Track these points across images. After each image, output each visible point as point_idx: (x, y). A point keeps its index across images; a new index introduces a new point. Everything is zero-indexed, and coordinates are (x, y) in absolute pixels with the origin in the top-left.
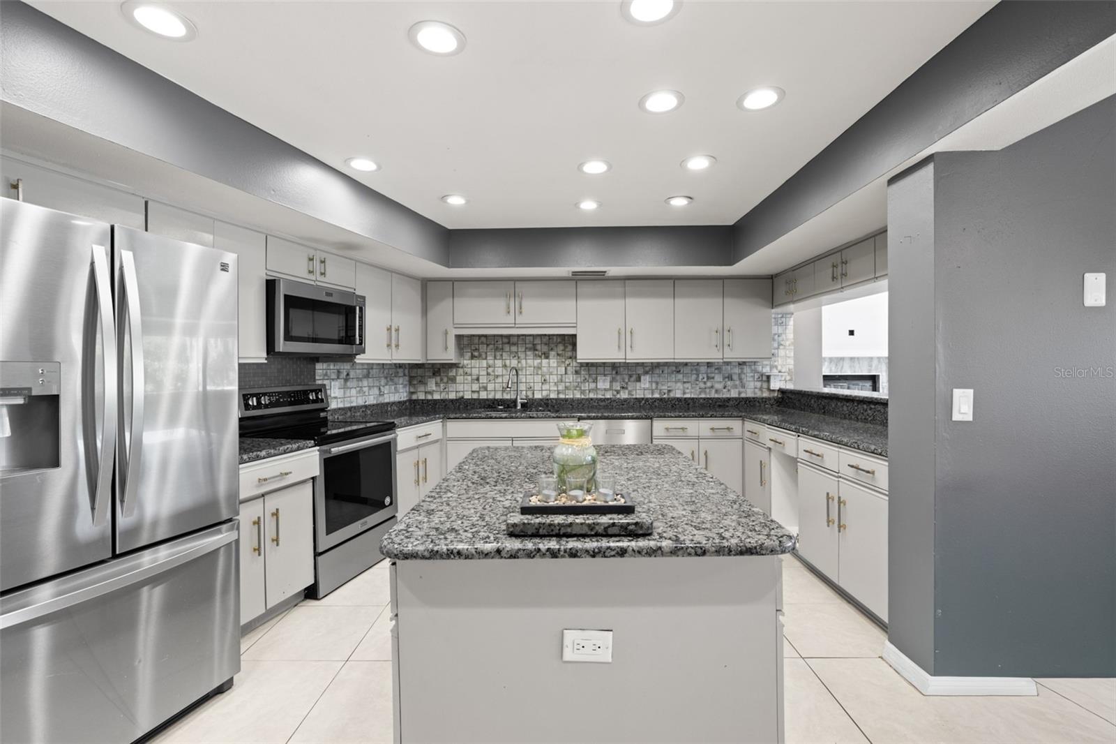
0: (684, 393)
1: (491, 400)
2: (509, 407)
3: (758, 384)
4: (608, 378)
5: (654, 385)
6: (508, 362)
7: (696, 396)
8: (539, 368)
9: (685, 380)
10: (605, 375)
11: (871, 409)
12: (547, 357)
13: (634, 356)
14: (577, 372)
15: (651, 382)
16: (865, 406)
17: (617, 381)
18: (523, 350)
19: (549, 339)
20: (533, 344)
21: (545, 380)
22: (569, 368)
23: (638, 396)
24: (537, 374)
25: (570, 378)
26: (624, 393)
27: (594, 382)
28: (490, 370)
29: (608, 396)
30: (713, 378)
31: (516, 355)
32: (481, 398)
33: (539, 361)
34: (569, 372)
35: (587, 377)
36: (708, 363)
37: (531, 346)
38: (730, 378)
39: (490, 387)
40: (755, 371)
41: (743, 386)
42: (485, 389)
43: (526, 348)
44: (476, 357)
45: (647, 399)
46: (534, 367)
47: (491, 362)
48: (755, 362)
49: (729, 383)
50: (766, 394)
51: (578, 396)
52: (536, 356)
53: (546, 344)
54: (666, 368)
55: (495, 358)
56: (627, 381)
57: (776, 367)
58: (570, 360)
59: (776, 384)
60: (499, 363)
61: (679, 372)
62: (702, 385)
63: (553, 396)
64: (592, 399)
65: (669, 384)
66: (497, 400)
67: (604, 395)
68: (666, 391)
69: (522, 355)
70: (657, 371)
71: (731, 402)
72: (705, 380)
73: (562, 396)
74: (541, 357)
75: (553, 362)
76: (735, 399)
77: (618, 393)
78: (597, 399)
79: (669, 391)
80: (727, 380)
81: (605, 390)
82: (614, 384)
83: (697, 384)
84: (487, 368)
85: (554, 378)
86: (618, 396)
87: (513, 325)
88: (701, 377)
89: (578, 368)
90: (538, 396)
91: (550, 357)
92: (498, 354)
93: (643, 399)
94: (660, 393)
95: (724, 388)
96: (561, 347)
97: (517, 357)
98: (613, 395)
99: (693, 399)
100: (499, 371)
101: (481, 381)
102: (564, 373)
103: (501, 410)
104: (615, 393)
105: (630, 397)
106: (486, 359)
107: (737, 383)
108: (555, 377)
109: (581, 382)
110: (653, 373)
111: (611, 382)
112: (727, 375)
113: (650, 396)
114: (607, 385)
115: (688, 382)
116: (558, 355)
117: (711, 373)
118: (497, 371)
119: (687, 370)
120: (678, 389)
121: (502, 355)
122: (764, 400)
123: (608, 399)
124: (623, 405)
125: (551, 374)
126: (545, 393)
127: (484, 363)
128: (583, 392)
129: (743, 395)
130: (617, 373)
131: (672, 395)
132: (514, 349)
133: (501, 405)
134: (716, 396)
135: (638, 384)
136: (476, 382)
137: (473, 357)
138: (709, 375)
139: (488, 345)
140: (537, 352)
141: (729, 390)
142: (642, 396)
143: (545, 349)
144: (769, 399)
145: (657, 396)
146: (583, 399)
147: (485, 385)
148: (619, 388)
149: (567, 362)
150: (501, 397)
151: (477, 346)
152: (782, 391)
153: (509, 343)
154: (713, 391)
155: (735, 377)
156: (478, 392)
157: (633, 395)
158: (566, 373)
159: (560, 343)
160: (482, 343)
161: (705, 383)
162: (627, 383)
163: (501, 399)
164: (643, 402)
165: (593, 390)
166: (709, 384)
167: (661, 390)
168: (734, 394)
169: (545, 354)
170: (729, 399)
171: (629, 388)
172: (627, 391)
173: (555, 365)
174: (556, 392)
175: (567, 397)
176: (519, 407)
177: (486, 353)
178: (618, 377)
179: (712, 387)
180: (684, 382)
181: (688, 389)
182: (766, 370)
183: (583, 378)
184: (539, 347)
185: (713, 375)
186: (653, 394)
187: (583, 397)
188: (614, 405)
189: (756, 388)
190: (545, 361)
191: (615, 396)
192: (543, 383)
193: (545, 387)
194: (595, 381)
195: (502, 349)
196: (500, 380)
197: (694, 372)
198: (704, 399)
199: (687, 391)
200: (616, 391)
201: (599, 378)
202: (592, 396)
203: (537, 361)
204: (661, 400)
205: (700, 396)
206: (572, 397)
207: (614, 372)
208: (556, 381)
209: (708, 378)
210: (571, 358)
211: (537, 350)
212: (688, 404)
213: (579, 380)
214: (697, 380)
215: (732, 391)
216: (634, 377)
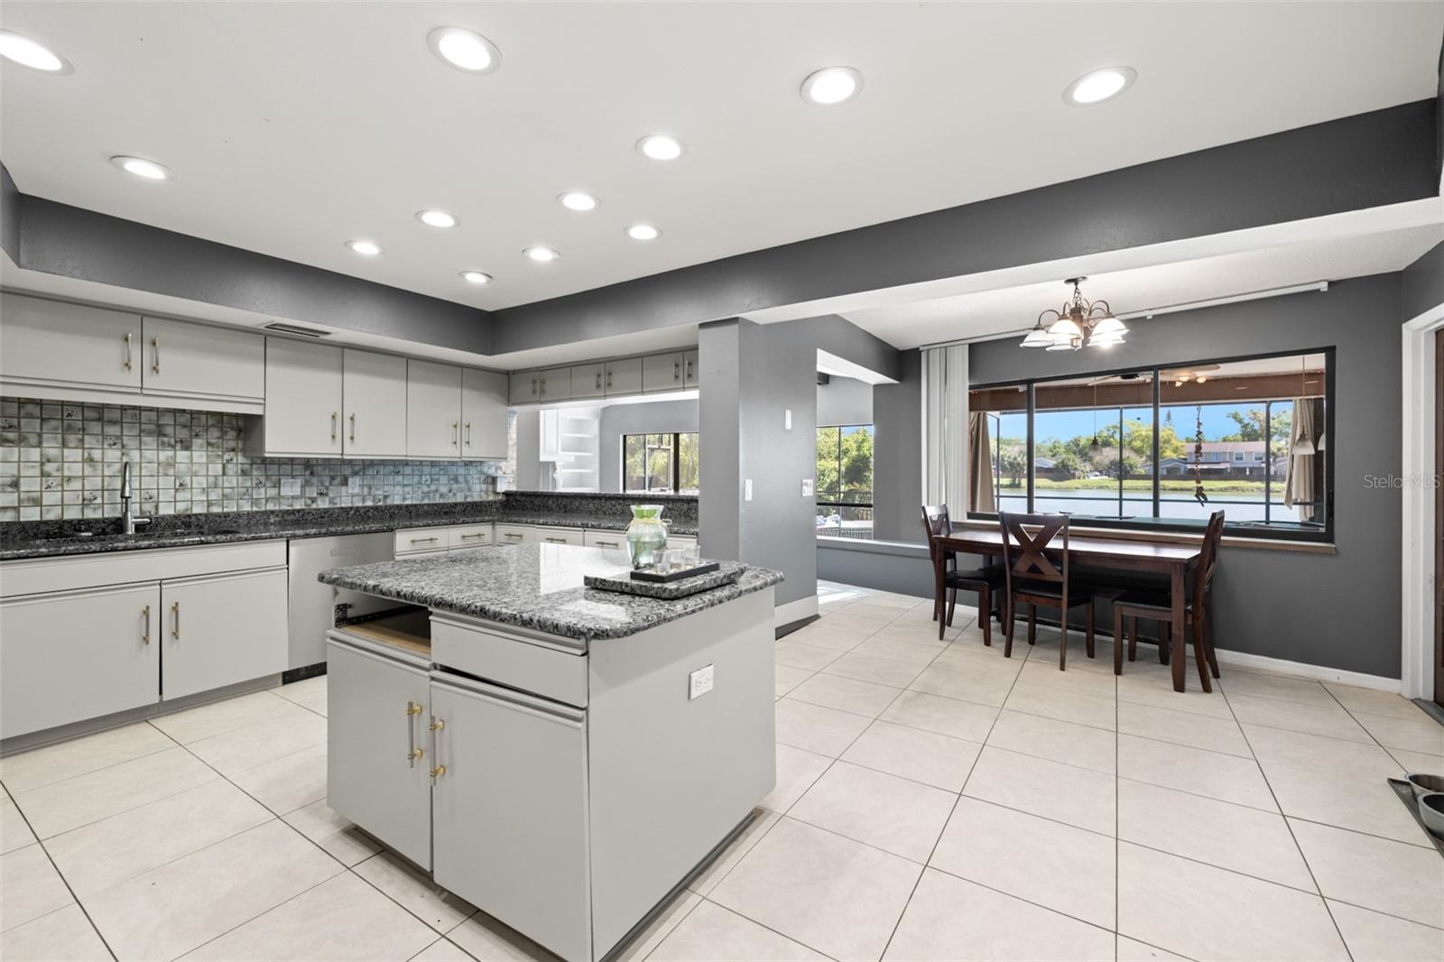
0: (404, 499)
1: (55, 522)
2: (104, 532)
3: (484, 487)
4: (299, 481)
5: (366, 490)
6: (97, 454)
7: (419, 503)
8: (171, 464)
9: (405, 483)
10: (293, 477)
12: (187, 447)
13: (354, 451)
14: (244, 473)
15: (362, 486)
17: (312, 485)
18: (135, 432)
19: (192, 419)
20: (158, 426)
21: (181, 485)
22: (229, 466)
23: (343, 505)
24: (166, 475)
25: (232, 481)
26: (324, 501)
27: (274, 486)
28: (49, 468)
29: (298, 507)
30: (438, 480)
31: (118, 442)
32: (22, 520)
33: (171, 453)
34: (230, 472)
35: (263, 479)
36: (432, 462)
37: (153, 427)
38: (456, 480)
39: (48, 498)
40: (482, 473)
41: (470, 490)
42: (37, 502)
43: (141, 431)
44: (11, 441)
45: (358, 508)
46: (159, 464)
47: (53, 453)
48: (481, 462)
49: (454, 486)
50: (491, 498)
51: (246, 507)
52: (162, 446)
53: (185, 426)
54: (382, 467)
55: (64, 445)
56: (327, 484)
57: (501, 468)
58: (232, 454)
59: (502, 487)
60: (74, 454)
61: (397, 472)
62: (425, 489)
63: (196, 510)
64: (272, 512)
65: (386, 488)
66: (70, 522)
67: (291, 506)
68: (381, 497)
69: (131, 443)
70: (370, 471)
71: (458, 508)
72: (429, 482)
73: (216, 510)
74: (174, 447)
75: (199, 455)
76: (462, 504)
77: (313, 502)
78: (280, 511)
79: (386, 497)
80: (452, 482)
81: (293, 497)
82: (307, 489)
83: (419, 488)
84: (42, 464)
85: (199, 482)
86: (314, 506)
87: (139, 391)
88: (424, 479)
89: (247, 467)
90: (166, 510)
91: (194, 448)
92: (72, 439)
93: (351, 508)
94: (374, 501)
95: (450, 492)
96: (215, 433)
97: (119, 446)
98: (306, 505)
99: (415, 506)
100: (76, 469)
101: (22, 489)
102: (221, 473)
103: (91, 540)
104: (309, 502)
105: (332, 506)
106: (40, 444)
107: (463, 485)
108: (203, 480)
109: (252, 488)
110: (364, 474)
111: (303, 487)
112: (452, 477)
113: (361, 504)
114: (297, 491)
115: (409, 485)
116: (209, 444)
117: (435, 474)
118: (69, 469)
119: (408, 470)
120: (397, 494)
121: (82, 440)
122: (490, 504)
123: (299, 511)
124: (322, 517)
125: (195, 474)
126: (181, 507)
127: (35, 454)
128: (255, 502)
129: (469, 500)
130: (312, 473)
131: (389, 502)
132: (112, 430)
133: (86, 531)
134: (441, 501)
135: (344, 488)
136: (9, 489)
138: (433, 477)
139: (43, 420)
140: (166, 439)
141: (455, 494)
142: (350, 505)
143: (183, 433)
144: (495, 502)
145: (369, 503)
146: (257, 512)
147: (36, 495)
148: (315, 495)
149: (227, 457)
150: (80, 517)
151: (15, 422)
152: (507, 494)
153: (100, 419)
154: (438, 495)
155: (461, 479)
156: (16, 509)
157: (336, 504)
158: (224, 474)
159: (213, 426)
160: (30, 416)
161: (429, 486)
162: (327, 488)
163: (79, 521)
164: (352, 512)
165: (273, 498)
166: (433, 488)
167: (374, 496)
168: (460, 499)
169: (181, 442)
170: (456, 505)
171: (331, 495)
172: (327, 499)
173: (204, 460)
174: (206, 504)
175: (226, 510)
176: (131, 531)
177: (40, 435)
178: (314, 480)
179: (437, 491)
180: (405, 485)
181: (408, 493)
182: (492, 472)
183: (255, 482)
184: (170, 430)
185: (437, 477)
186: (364, 501)
187: (255, 509)
188: (309, 518)
189: (482, 491)
190: (182, 455)
191: (309, 506)
192: (176, 490)
193: (180, 496)
194: (278, 485)
195: (84, 430)
196: (77, 485)
197: (416, 472)
198: (429, 505)
199: (408, 496)
200: (310, 498)
201: (282, 481)
202: (270, 507)
203: (165, 455)
204: (376, 508)
205: (422, 502)
206: (235, 509)
207: (308, 473)
208: (205, 486)
209: (432, 480)
210: (233, 450)
211: (165, 435)
212: (410, 512)
213: (249, 484)
214: (420, 483)
215: (458, 494)
216: (338, 480)
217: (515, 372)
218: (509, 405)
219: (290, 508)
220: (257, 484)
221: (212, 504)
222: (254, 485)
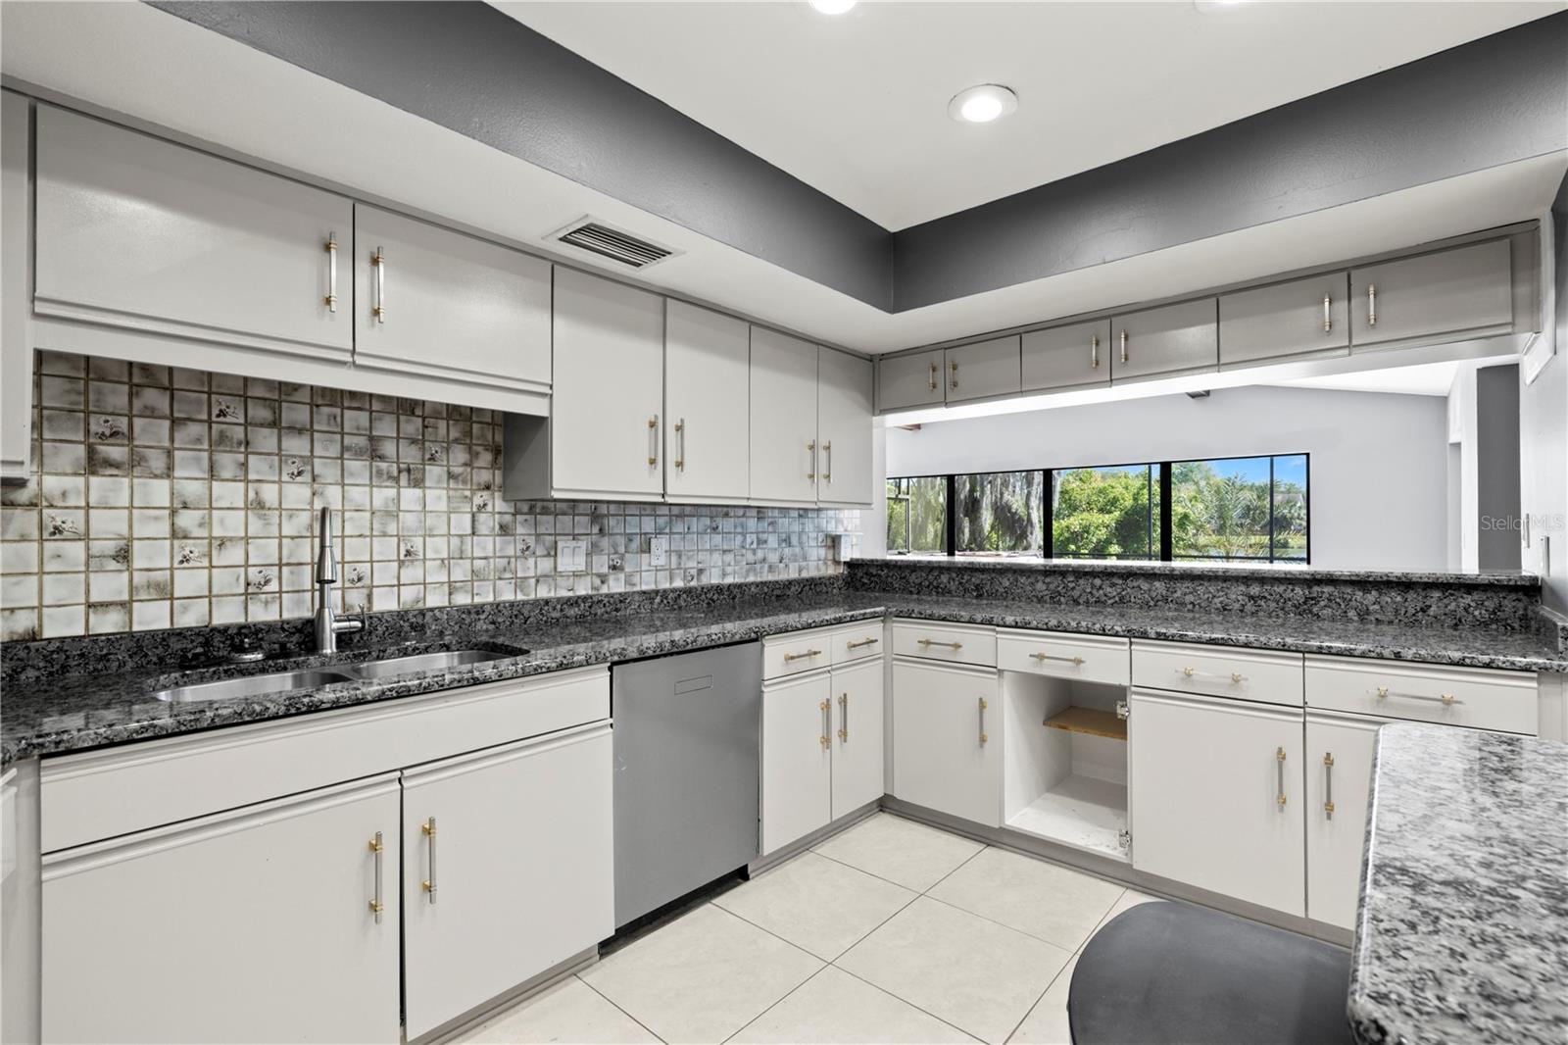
0: (724, 575)
1: (196, 632)
2: (284, 652)
3: (822, 552)
4: (583, 544)
5: (674, 558)
6: (270, 493)
7: (742, 581)
8: (393, 513)
9: (725, 547)
10: (575, 537)
11: (1113, 585)
12: (418, 483)
14: (505, 530)
15: (669, 552)
16: (1098, 582)
17: (601, 552)
18: (335, 451)
19: (425, 427)
20: (371, 438)
21: (408, 553)
22: (482, 517)
23: (644, 588)
24: (384, 535)
25: (486, 545)
26: (617, 580)
27: (549, 555)
28: (187, 520)
29: (582, 591)
30: (766, 542)
31: (304, 469)
32: (136, 628)
33: (392, 492)
34: (483, 529)
35: (531, 541)
37: (362, 441)
38: (787, 541)
39: (187, 582)
40: (819, 529)
41: (805, 559)
42: (165, 592)
43: (344, 449)
44: (116, 465)
45: (665, 591)
46: (373, 513)
47: (193, 489)
48: (819, 510)
49: (787, 551)
50: (831, 571)
51: (508, 595)
52: (377, 478)
53: (414, 441)
54: (695, 519)
55: (213, 474)
56: (622, 549)
57: (844, 521)
58: (485, 494)
59: (847, 553)
60: (230, 493)
61: (715, 529)
62: (750, 557)
63: (435, 600)
64: (547, 602)
65: (701, 556)
66: (224, 631)
67: (573, 590)
68: (694, 572)
69: (327, 471)
70: (680, 525)
71: (793, 589)
72: (755, 546)
73: (462, 599)
74: (397, 480)
75: (437, 497)
76: (798, 582)
77: (603, 582)
78: (559, 600)
79: (700, 571)
80: (784, 545)
81: (576, 575)
82: (595, 558)
83: (743, 555)
84: (173, 512)
85: (438, 547)
86: (604, 590)
87: (347, 358)
88: (749, 541)
89: (508, 518)
90: (385, 603)
91: (427, 484)
92: (227, 462)
93: (657, 592)
94: (685, 578)
95: (781, 562)
96: (459, 455)
97: (307, 477)
98: (593, 588)
99: (740, 586)
100: (230, 524)
101: (138, 562)
102: (469, 531)
103: (262, 669)
104: (597, 581)
105: (629, 589)
106: (169, 472)
107: (797, 550)
108: (441, 543)
109: (516, 557)
111: (588, 555)
112: (784, 536)
113: (668, 585)
114: (579, 563)
115: (730, 551)
116: (451, 476)
117: (763, 532)
118: (222, 521)
119: (727, 525)
120: (714, 567)
121: (245, 465)
122: (832, 579)
123: (585, 599)
124: (617, 610)
125: (428, 534)
126: (408, 595)
127: (159, 491)
128: (520, 583)
129: (805, 575)
130: (601, 530)
131: (705, 580)
132: (296, 445)
133: (253, 649)
134: (771, 578)
135: (645, 556)
136: (113, 565)
137: (94, 464)
138: (761, 536)
139: (175, 422)
140: (384, 465)
141: (787, 566)
142: (653, 587)
143: (411, 455)
144: (836, 578)
145: (679, 583)
146: (524, 603)
147: (162, 577)
148: (605, 570)
149: (478, 500)
150: (241, 620)
151: (122, 423)
152: (852, 565)
153: (275, 424)
154: (766, 566)
155: (794, 540)
156: (126, 606)
157: (634, 585)
158: (474, 533)
159: (456, 441)
160: (150, 413)
161: (754, 552)
162: (622, 558)
163: (241, 627)
164: (658, 599)
165: (546, 576)
166: (760, 554)
167: (685, 570)
168: (793, 575)
169: (409, 471)
170: (790, 583)
171: (627, 569)
172: (622, 576)
173: (443, 506)
174: (446, 588)
175: (478, 600)
176: (330, 648)
177: (170, 454)
178: (605, 542)
179: (764, 560)
180: (724, 551)
181: (729, 565)
182: (832, 528)
183: (520, 546)
184: (389, 448)
185: (765, 536)
186: (671, 579)
187: (520, 597)
188: (599, 612)
189: (820, 560)
190: (410, 496)
191: (597, 589)
192: (401, 563)
193: (407, 575)
194: (553, 552)
195: (247, 443)
196: (234, 555)
197: (739, 530)
198: (757, 585)
199: (729, 569)
200: (599, 575)
201: (560, 545)
202: (544, 592)
203: (383, 495)
204: (688, 591)
205: (747, 580)
206: (490, 599)
207: (596, 530)
208: (446, 556)
209: (759, 542)
210: (488, 488)
211: (382, 458)
212: (734, 598)
213: (510, 551)
214: (743, 547)
215: (790, 566)
216: (635, 544)
217: (884, 357)
218: (874, 415)
219: (571, 594)
220: (523, 551)
221: (456, 589)
222: (519, 553)
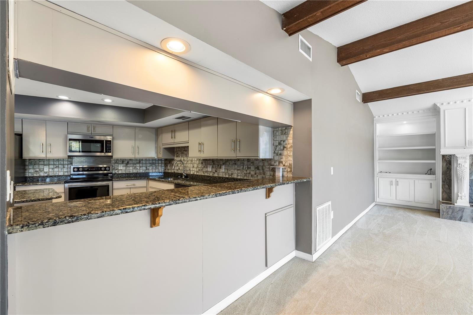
0: (238, 176)
4: (211, 166)
5: (226, 171)
6: (184, 158)
9: (238, 169)
15: (225, 169)
17: (214, 168)
21: (193, 166)
22: (200, 161)
25: (200, 166)
26: (216, 174)
27: (207, 168)
30: (250, 168)
34: (200, 163)
35: (205, 165)
36: (248, 159)
38: (258, 168)
41: (264, 174)
44: (178, 156)
47: (181, 158)
49: (257, 171)
51: (202, 174)
54: (231, 161)
55: (182, 156)
56: (217, 168)
57: (282, 162)
61: (235, 164)
62: (245, 172)
63: (195, 173)
64: (206, 176)
65: (232, 170)
67: (210, 174)
68: (230, 174)
70: (228, 163)
72: (246, 169)
73: (197, 174)
79: (232, 174)
81: (210, 172)
82: (213, 169)
83: (243, 171)
84: (180, 161)
86: (214, 175)
88: (245, 167)
94: (228, 175)
95: (255, 174)
98: (212, 175)
105: (217, 176)
107: (261, 171)
108: (196, 165)
110: (226, 165)
111: (212, 168)
112: (256, 167)
113: (225, 176)
114: (211, 170)
115: (239, 170)
119: (239, 163)
120: (235, 173)
126: (193, 172)
127: (179, 159)
128: (203, 172)
130: (214, 164)
131: (233, 176)
135: (221, 169)
136: (178, 166)
138: (248, 166)
141: (257, 176)
142: (221, 176)
148: (214, 171)
153: (185, 150)
154: (250, 175)
155: (260, 168)
157: (219, 175)
158: (199, 164)
161: (246, 171)
162: (217, 169)
164: (221, 179)
165: (206, 171)
166: (248, 171)
167: (229, 173)
171: (218, 172)
177: (180, 155)
178: (214, 166)
179: (250, 173)
180: (238, 170)
181: (239, 173)
187: (204, 174)
188: (212, 179)
189: (271, 175)
192: (193, 168)
195: (183, 153)
197: (242, 164)
199: (239, 175)
200: (214, 172)
201: (208, 166)
202: (206, 174)
204: (229, 178)
205: (244, 178)
206: (200, 174)
207: (213, 164)
208: (196, 167)
209: (248, 168)
213: (203, 167)
214: (243, 169)
215: (259, 176)
216: (219, 167)
219: (209, 175)
